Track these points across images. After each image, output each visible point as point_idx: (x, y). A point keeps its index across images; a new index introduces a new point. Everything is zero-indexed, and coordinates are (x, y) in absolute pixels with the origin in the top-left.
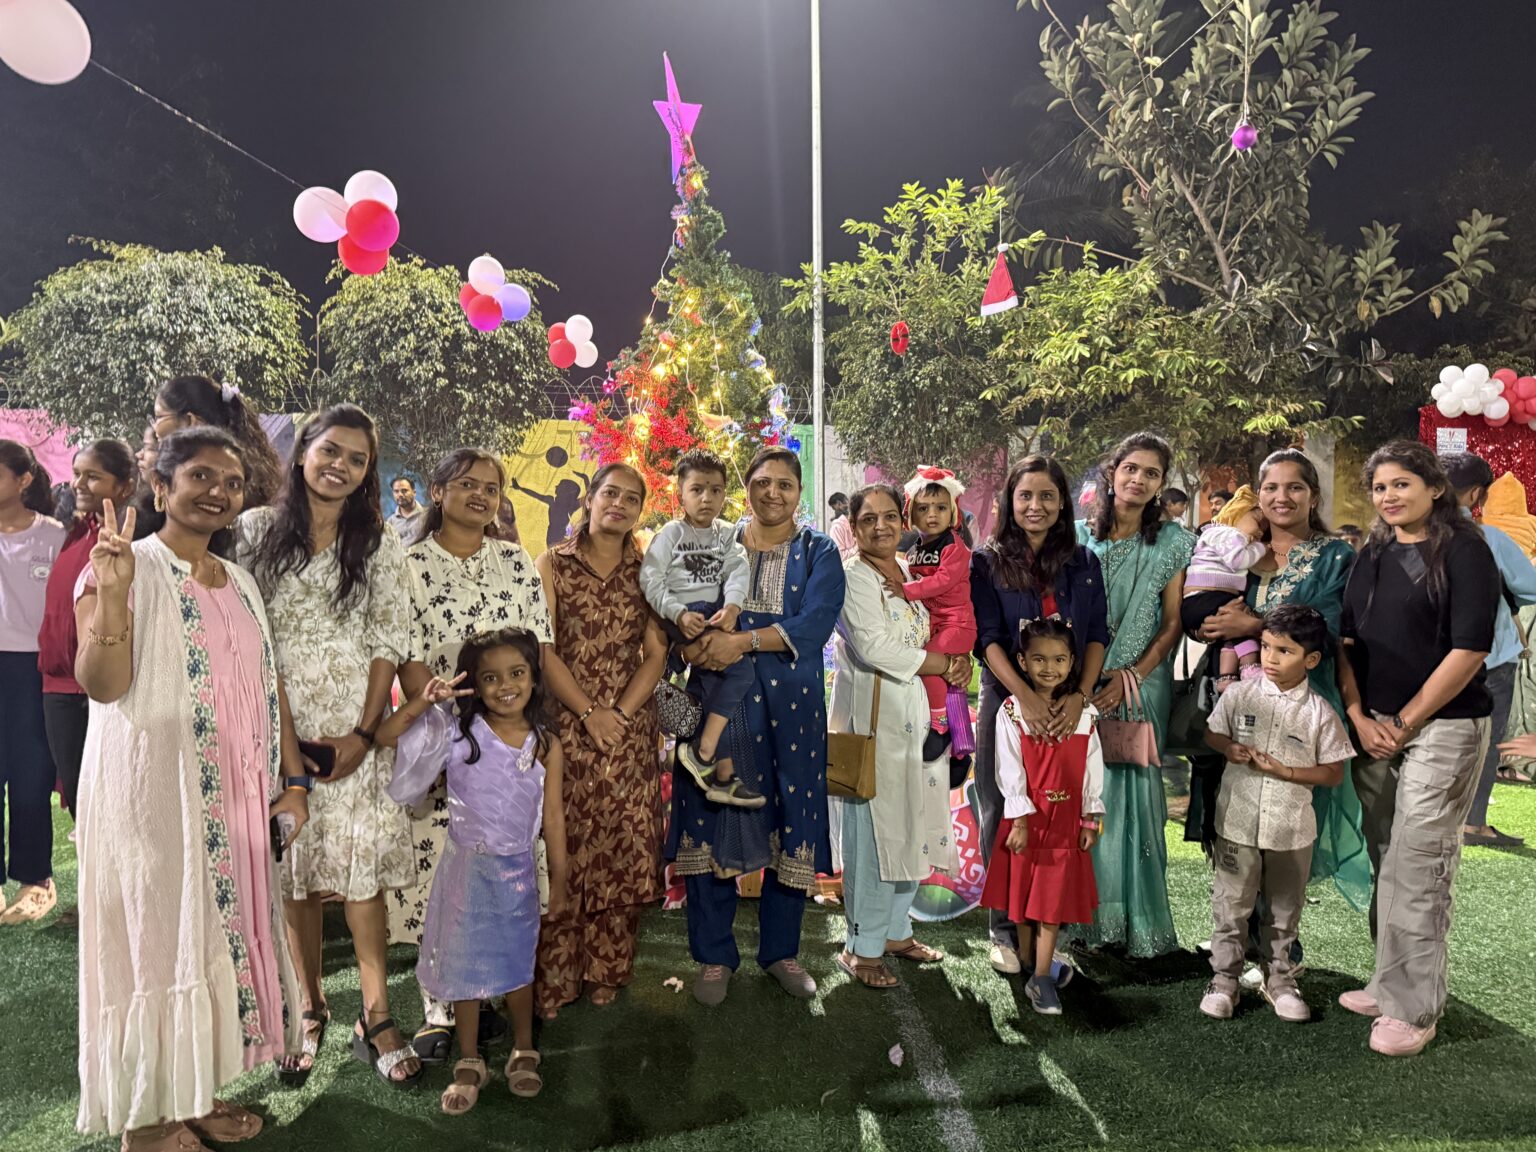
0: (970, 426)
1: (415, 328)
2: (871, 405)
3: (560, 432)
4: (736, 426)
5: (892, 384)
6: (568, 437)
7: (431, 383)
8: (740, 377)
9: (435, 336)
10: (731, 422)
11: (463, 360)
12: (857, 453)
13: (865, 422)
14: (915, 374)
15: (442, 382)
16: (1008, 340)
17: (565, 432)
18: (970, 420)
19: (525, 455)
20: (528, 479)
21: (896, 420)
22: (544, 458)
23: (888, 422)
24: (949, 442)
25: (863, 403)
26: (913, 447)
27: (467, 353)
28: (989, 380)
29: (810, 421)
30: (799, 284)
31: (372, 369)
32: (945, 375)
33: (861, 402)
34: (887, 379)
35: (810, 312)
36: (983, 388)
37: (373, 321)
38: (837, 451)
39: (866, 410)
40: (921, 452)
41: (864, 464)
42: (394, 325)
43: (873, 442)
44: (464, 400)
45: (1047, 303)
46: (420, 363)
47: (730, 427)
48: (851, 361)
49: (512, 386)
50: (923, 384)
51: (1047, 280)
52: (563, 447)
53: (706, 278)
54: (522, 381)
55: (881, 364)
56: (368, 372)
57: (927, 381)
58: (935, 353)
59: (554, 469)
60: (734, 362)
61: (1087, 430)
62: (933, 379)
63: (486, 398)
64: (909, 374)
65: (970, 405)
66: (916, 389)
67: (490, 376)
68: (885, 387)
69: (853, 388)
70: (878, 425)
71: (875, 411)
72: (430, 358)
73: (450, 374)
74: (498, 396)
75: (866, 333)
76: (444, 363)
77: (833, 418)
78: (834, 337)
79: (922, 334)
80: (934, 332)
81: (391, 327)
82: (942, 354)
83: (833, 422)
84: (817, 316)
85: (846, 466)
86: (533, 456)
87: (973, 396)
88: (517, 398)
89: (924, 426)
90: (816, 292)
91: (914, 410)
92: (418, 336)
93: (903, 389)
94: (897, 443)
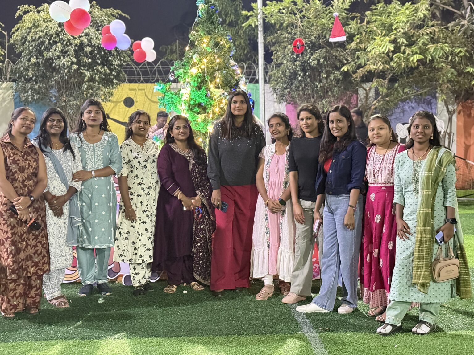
0: (337, 84)
1: (61, 40)
2: (288, 74)
3: (130, 90)
4: (226, 94)
5: (298, 63)
6: (134, 92)
7: (70, 68)
8: (227, 73)
9: (71, 44)
10: (224, 92)
11: (84, 56)
12: (281, 98)
13: (285, 83)
14: (310, 58)
15: (75, 67)
16: (356, 40)
17: (133, 90)
18: (338, 81)
19: (113, 102)
20: (114, 114)
21: (301, 81)
22: (122, 103)
23: (296, 83)
24: (327, 92)
25: (284, 73)
26: (309, 95)
27: (86, 52)
28: (347, 60)
29: (257, 82)
30: (250, 13)
31: (40, 61)
32: (325, 58)
33: (283, 72)
34: (296, 61)
35: (257, 26)
36: (344, 65)
37: (40, 37)
38: (272, 97)
39: (285, 76)
40: (313, 97)
41: (285, 103)
42: (50, 39)
43: (289, 92)
44: (85, 76)
45: (375, 21)
46: (64, 58)
47: (224, 94)
48: (278, 51)
49: (108, 67)
50: (314, 63)
51: (375, 9)
52: (132, 97)
53: (212, 31)
54: (112, 65)
55: (293, 53)
56: (38, 62)
57: (316, 62)
58: (320, 47)
59: (127, 108)
60: (225, 67)
61: (397, 84)
62: (319, 61)
63: (96, 74)
64: (306, 58)
65: (337, 74)
66: (310, 66)
67: (97, 63)
68: (294, 65)
69: (278, 65)
70: (292, 84)
71: (290, 77)
72: (68, 55)
73: (79, 63)
74: (101, 73)
75: (285, 37)
76: (75, 57)
77: (269, 81)
78: (269, 39)
79: (313, 38)
80: (319, 36)
81: (49, 40)
82: (323, 48)
83: (269, 82)
84: (260, 29)
85: (276, 104)
86: (117, 102)
87: (338, 69)
88: (111, 74)
89: (314, 84)
90: (259, 17)
91: (309, 76)
92: (62, 44)
93: (303, 66)
94: (301, 93)
